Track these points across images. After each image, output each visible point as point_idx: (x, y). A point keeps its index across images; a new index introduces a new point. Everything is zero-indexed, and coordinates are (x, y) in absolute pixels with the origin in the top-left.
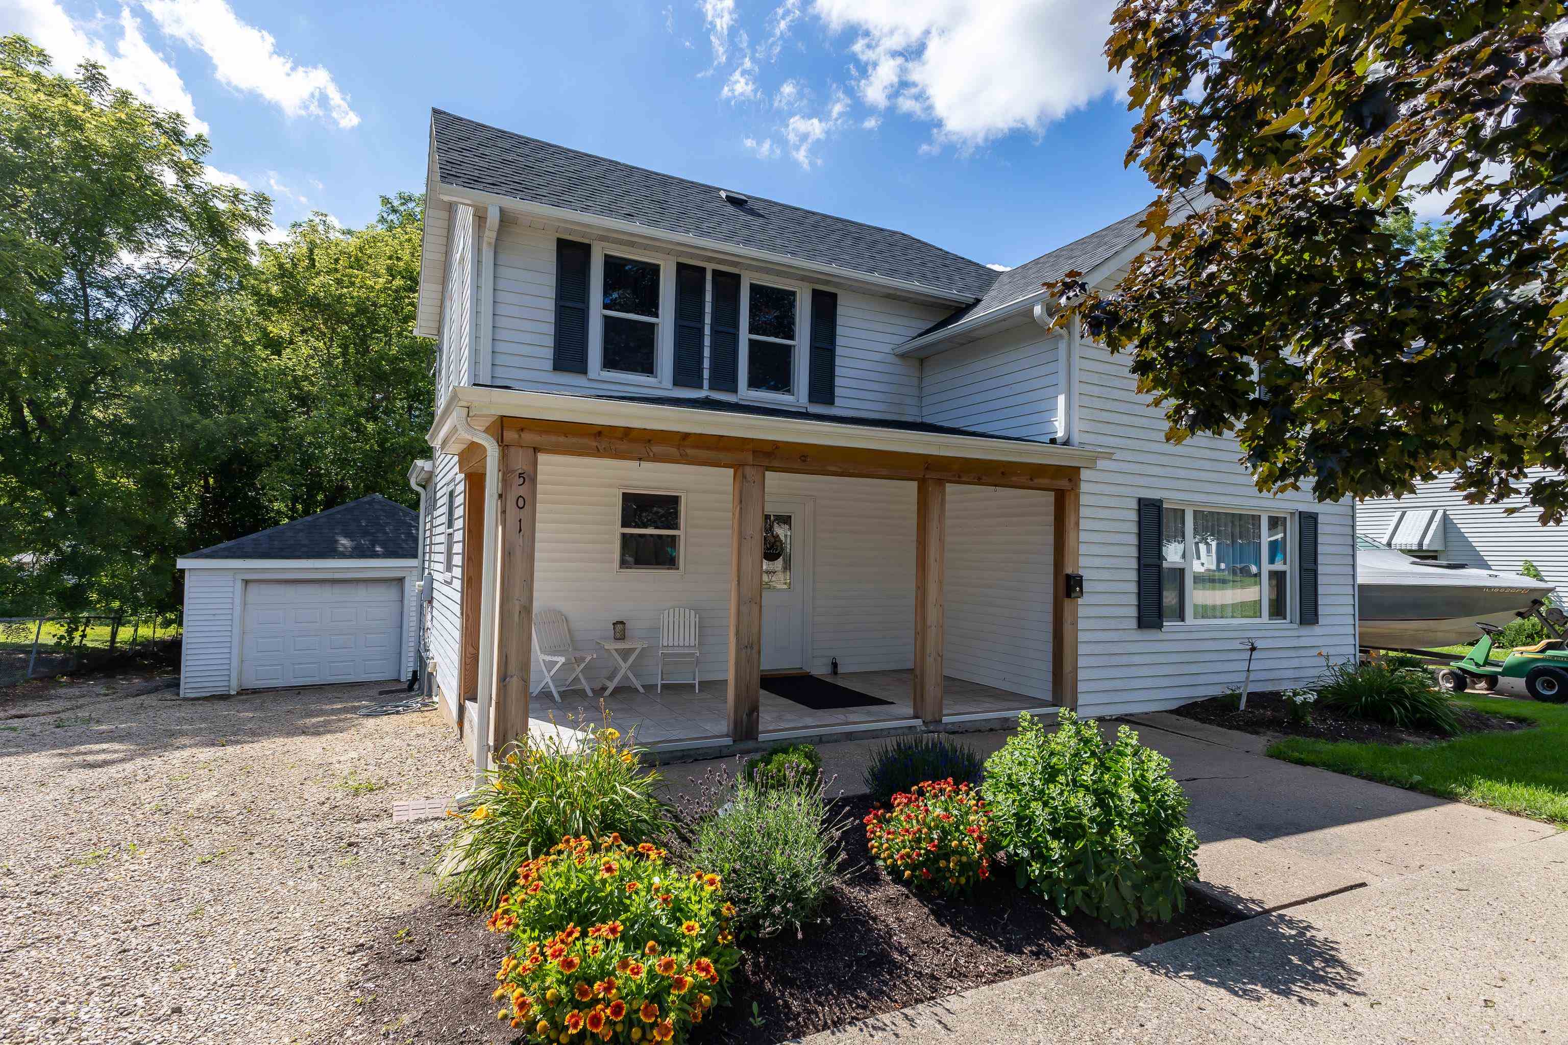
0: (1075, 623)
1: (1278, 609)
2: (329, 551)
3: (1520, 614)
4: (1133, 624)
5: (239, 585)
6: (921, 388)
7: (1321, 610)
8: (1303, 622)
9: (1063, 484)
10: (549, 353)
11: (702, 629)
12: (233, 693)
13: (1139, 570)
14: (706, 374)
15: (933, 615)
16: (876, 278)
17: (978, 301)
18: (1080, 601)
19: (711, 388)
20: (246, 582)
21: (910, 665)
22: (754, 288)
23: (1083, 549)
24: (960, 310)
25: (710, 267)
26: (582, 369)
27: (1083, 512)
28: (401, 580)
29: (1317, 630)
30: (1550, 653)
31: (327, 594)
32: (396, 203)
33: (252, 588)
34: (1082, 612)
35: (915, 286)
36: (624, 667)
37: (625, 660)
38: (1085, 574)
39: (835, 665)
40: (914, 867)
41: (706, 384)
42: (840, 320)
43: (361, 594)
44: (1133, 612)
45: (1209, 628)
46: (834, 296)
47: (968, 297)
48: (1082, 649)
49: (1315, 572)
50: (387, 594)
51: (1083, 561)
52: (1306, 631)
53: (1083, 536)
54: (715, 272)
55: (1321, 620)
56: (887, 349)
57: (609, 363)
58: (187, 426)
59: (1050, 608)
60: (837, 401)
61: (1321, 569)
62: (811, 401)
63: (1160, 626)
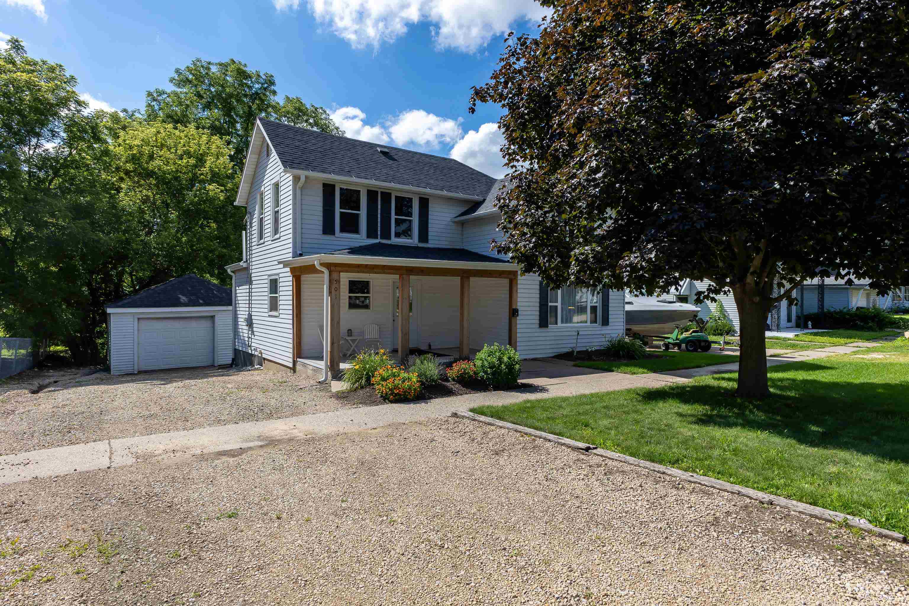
0: (516, 326)
1: (594, 321)
2: (177, 303)
3: (690, 321)
4: (538, 326)
5: (136, 320)
6: (462, 235)
7: (610, 320)
8: (603, 325)
9: (512, 276)
10: (321, 228)
11: (380, 332)
12: (136, 372)
13: (540, 307)
14: (379, 233)
15: (465, 325)
16: (445, 193)
17: (484, 200)
18: (518, 318)
19: (381, 238)
20: (139, 319)
21: (458, 346)
22: (396, 197)
23: (519, 299)
24: (477, 205)
25: (379, 191)
26: (333, 233)
27: (519, 286)
28: (213, 317)
29: (608, 327)
30: (693, 334)
31: (177, 324)
32: (155, 95)
33: (141, 321)
34: (518, 322)
35: (461, 195)
36: (353, 346)
37: (354, 343)
38: (520, 308)
39: (430, 346)
40: (457, 377)
41: (379, 236)
42: (430, 209)
43: (194, 324)
44: (537, 322)
45: (567, 327)
46: (427, 200)
47: (480, 198)
48: (518, 335)
49: (608, 306)
50: (205, 325)
51: (519, 304)
52: (604, 328)
53: (519, 295)
54: (382, 193)
55: (610, 324)
56: (449, 219)
57: (342, 230)
58: (96, 241)
59: (508, 321)
60: (430, 242)
61: (610, 305)
62: (419, 242)
63: (547, 327)
